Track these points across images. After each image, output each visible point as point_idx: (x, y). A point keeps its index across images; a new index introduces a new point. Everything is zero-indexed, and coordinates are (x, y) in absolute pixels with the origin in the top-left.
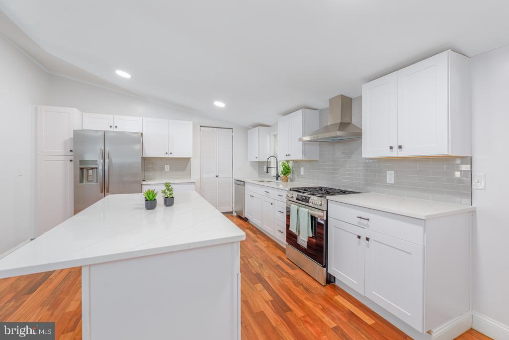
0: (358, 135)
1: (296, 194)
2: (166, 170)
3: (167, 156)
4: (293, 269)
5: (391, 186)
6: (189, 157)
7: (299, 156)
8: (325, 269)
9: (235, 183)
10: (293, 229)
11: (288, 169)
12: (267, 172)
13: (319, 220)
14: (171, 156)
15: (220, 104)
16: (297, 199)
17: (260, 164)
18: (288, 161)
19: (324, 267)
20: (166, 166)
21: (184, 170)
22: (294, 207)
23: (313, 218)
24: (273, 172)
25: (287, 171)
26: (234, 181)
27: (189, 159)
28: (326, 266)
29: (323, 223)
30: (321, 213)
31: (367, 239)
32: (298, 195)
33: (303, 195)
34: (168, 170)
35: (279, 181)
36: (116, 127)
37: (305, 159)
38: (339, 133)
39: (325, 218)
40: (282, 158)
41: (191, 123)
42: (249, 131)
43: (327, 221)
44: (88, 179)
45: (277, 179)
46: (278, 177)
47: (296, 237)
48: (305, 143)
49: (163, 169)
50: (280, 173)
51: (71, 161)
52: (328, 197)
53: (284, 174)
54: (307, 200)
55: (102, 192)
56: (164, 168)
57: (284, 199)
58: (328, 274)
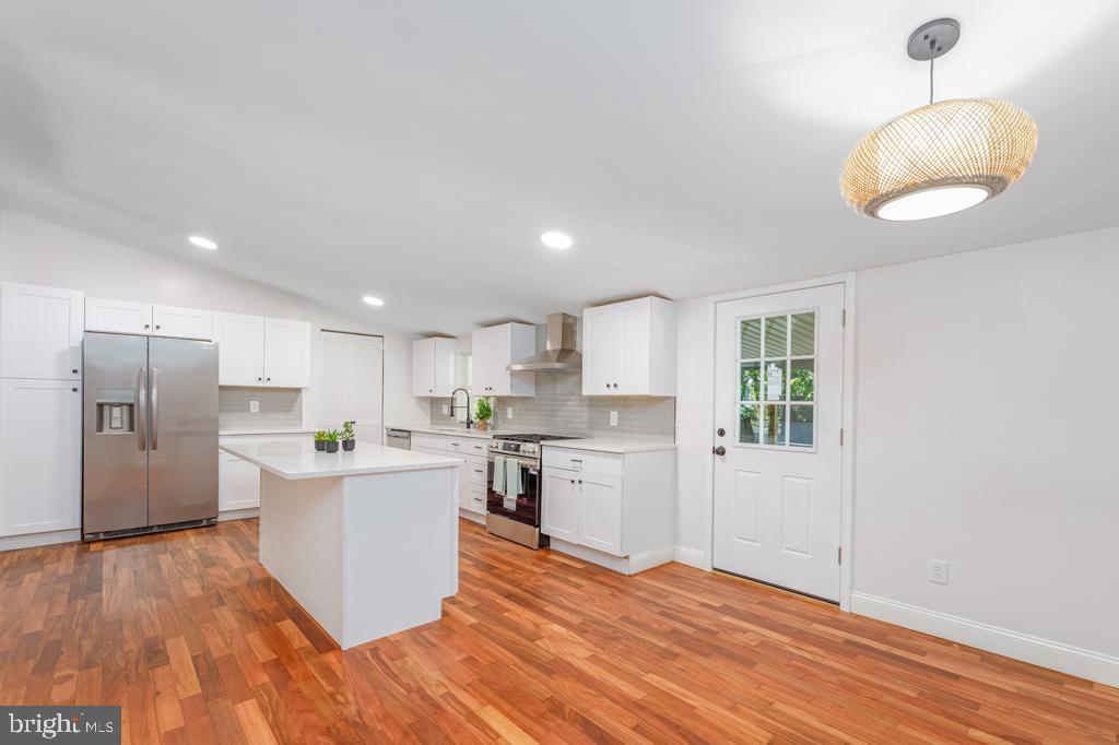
0: (577, 368)
1: (501, 443)
2: (252, 411)
3: (260, 384)
4: (496, 541)
5: (614, 429)
6: (299, 386)
7: (506, 391)
8: (537, 529)
9: (388, 435)
10: (498, 488)
11: (488, 409)
12: (452, 415)
13: (531, 472)
14: (267, 384)
15: (374, 301)
16: (503, 449)
17: (434, 402)
18: (488, 398)
19: (536, 527)
20: (252, 403)
21: (289, 411)
22: (499, 460)
23: (524, 470)
24: (461, 415)
25: (485, 413)
26: (385, 432)
27: (298, 390)
28: (539, 526)
29: (536, 473)
30: (533, 462)
31: (580, 482)
32: (505, 444)
33: (513, 443)
34: (257, 410)
35: (472, 429)
36: (158, 327)
37: (514, 395)
38: (557, 365)
39: (538, 468)
40: (477, 393)
41: (308, 325)
42: (416, 344)
43: (540, 471)
44: (110, 424)
45: (468, 427)
46: (469, 423)
47: (501, 499)
48: (513, 374)
49: (246, 408)
50: (473, 417)
51: (75, 390)
52: (542, 442)
53: (481, 419)
54: (517, 448)
55: (144, 449)
56: (249, 406)
57: (485, 451)
58: (541, 535)
